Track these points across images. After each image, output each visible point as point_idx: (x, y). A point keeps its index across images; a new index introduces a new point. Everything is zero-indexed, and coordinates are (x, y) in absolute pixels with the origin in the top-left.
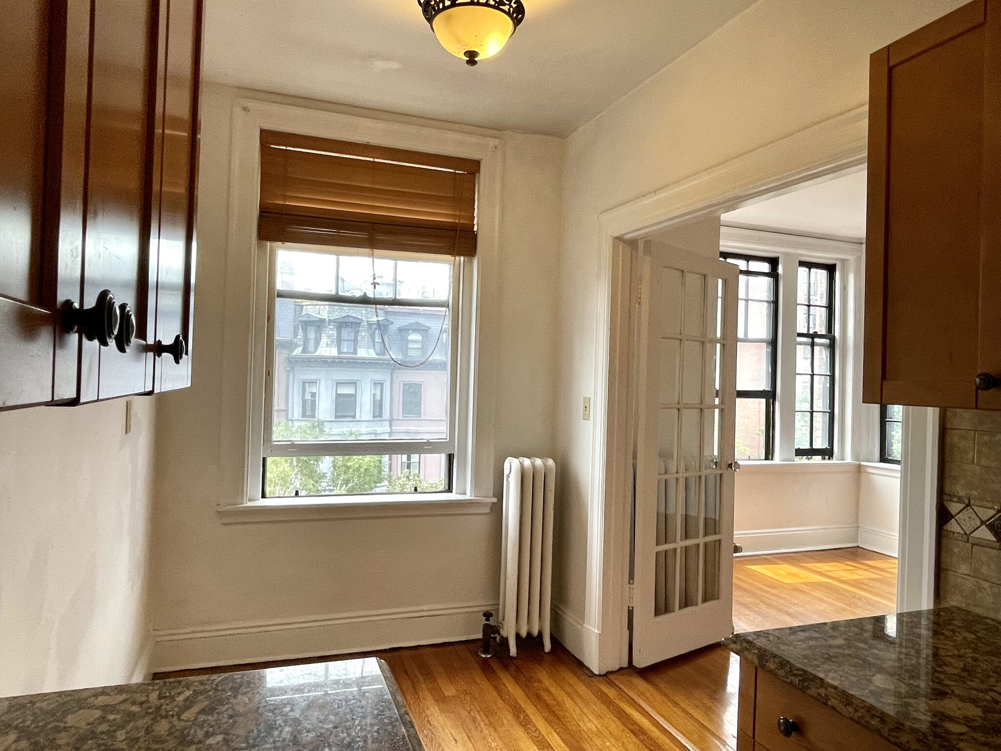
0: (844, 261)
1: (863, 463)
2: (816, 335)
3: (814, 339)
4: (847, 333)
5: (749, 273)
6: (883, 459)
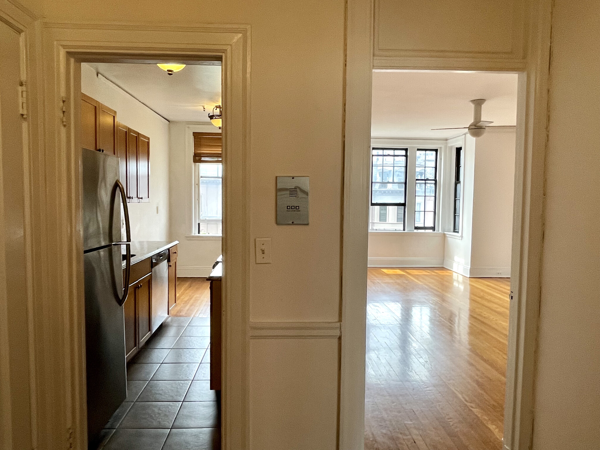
0: (441, 148)
1: (445, 233)
2: (428, 180)
3: (426, 181)
4: (441, 179)
5: (394, 156)
6: (454, 232)
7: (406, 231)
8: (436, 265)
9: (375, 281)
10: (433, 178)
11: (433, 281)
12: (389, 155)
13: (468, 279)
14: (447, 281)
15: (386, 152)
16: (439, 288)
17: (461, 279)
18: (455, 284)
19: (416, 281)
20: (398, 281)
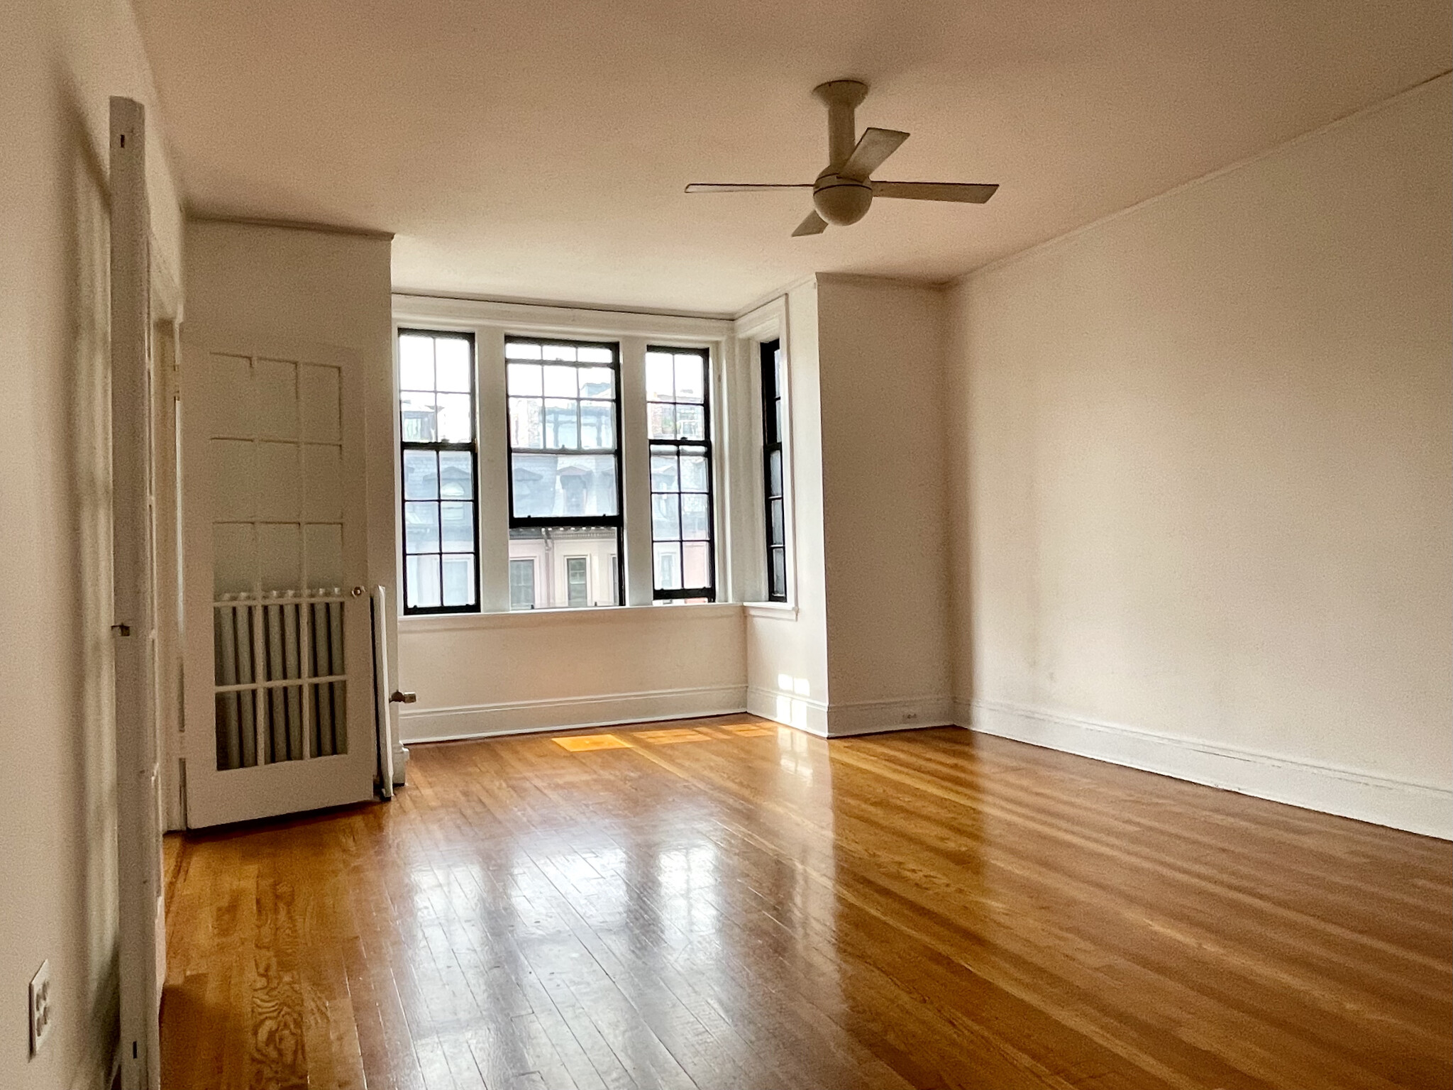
0: (717, 343)
1: (745, 604)
2: (684, 442)
3: (681, 447)
4: (723, 438)
5: (576, 364)
6: (772, 598)
7: (628, 605)
8: (724, 708)
9: (527, 785)
10: (702, 438)
11: (720, 760)
12: (558, 363)
13: (826, 743)
14: (763, 758)
15: (551, 352)
16: (741, 784)
17: (802, 743)
18: (786, 763)
19: (664, 765)
20: (606, 774)
